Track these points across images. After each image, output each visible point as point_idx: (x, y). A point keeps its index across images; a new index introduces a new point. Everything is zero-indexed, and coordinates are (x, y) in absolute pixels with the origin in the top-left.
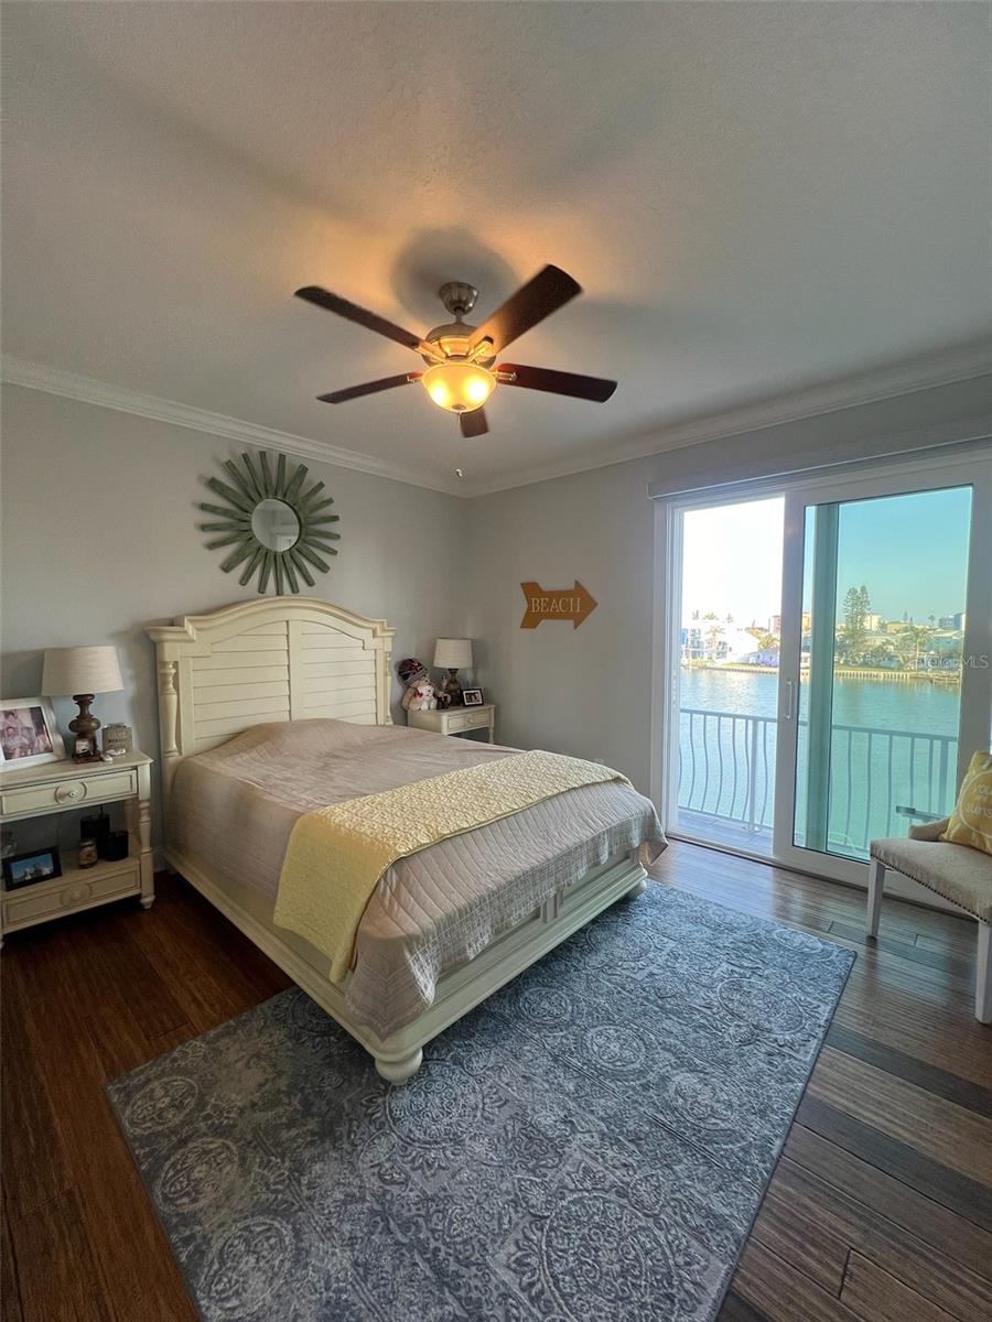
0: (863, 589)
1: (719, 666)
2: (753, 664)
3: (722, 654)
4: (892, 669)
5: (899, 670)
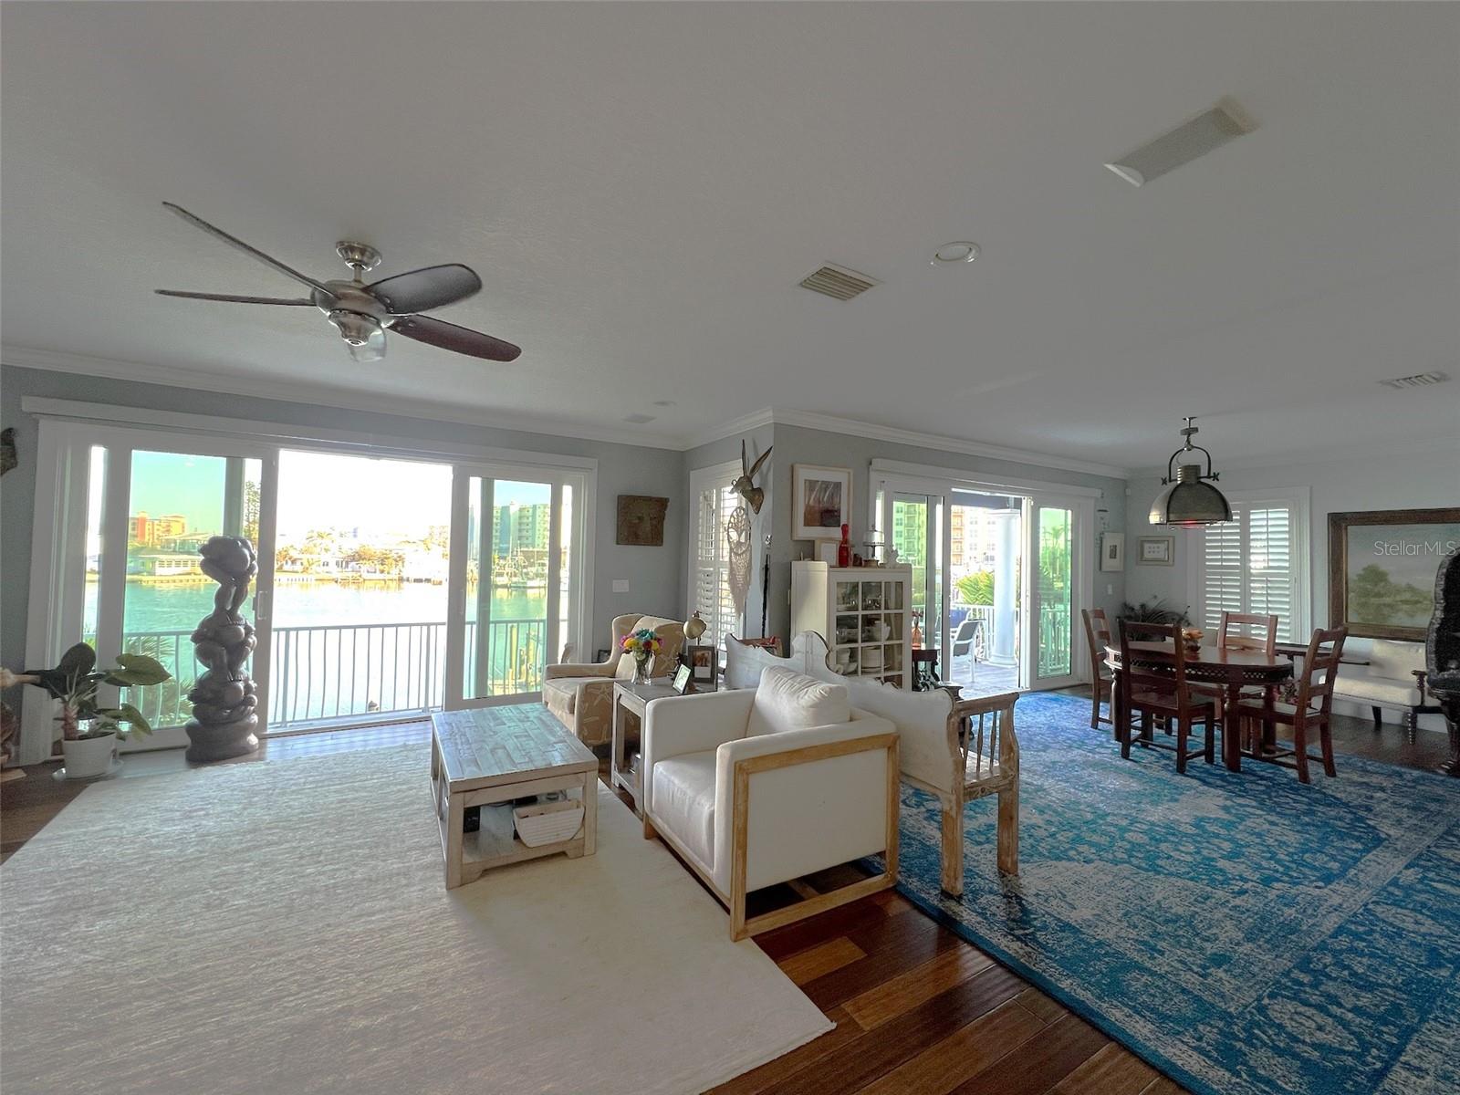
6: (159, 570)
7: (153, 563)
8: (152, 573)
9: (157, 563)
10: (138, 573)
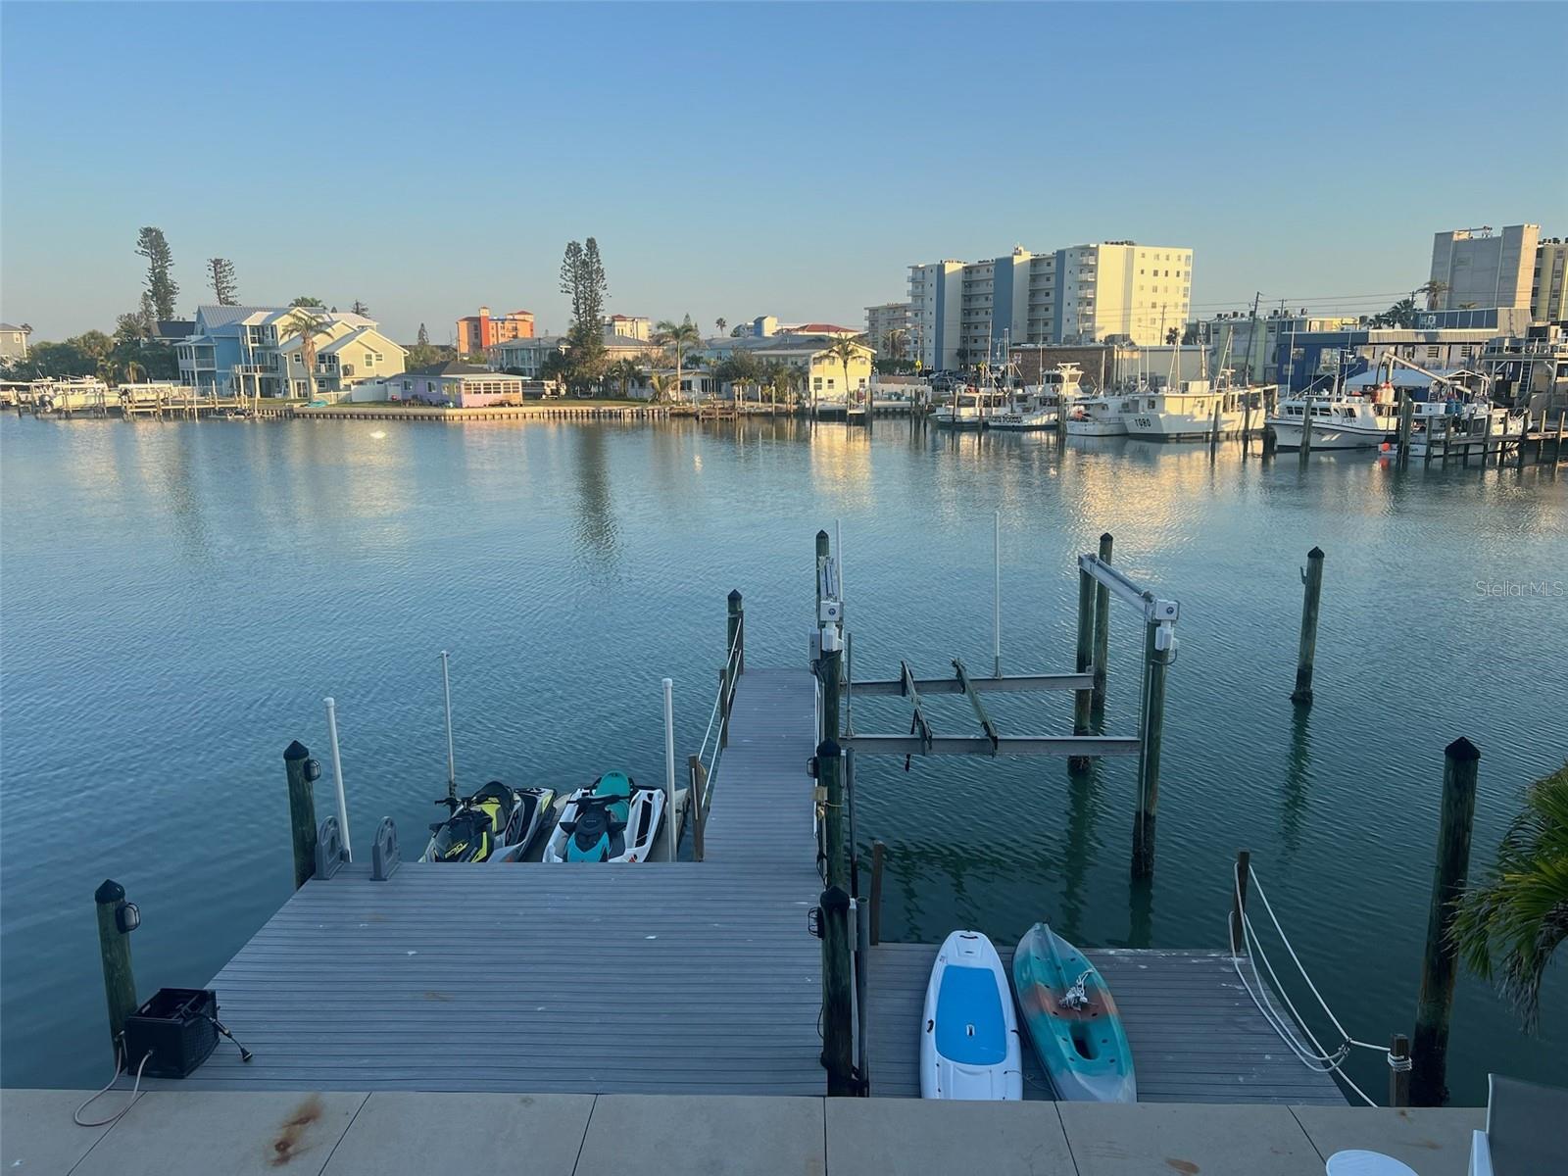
0: (591, 243)
1: (321, 408)
2: (395, 403)
4: (644, 401)
5: (654, 399)
6: (467, 399)
7: (459, 388)
8: (458, 405)
9: (463, 387)
10: (443, 403)
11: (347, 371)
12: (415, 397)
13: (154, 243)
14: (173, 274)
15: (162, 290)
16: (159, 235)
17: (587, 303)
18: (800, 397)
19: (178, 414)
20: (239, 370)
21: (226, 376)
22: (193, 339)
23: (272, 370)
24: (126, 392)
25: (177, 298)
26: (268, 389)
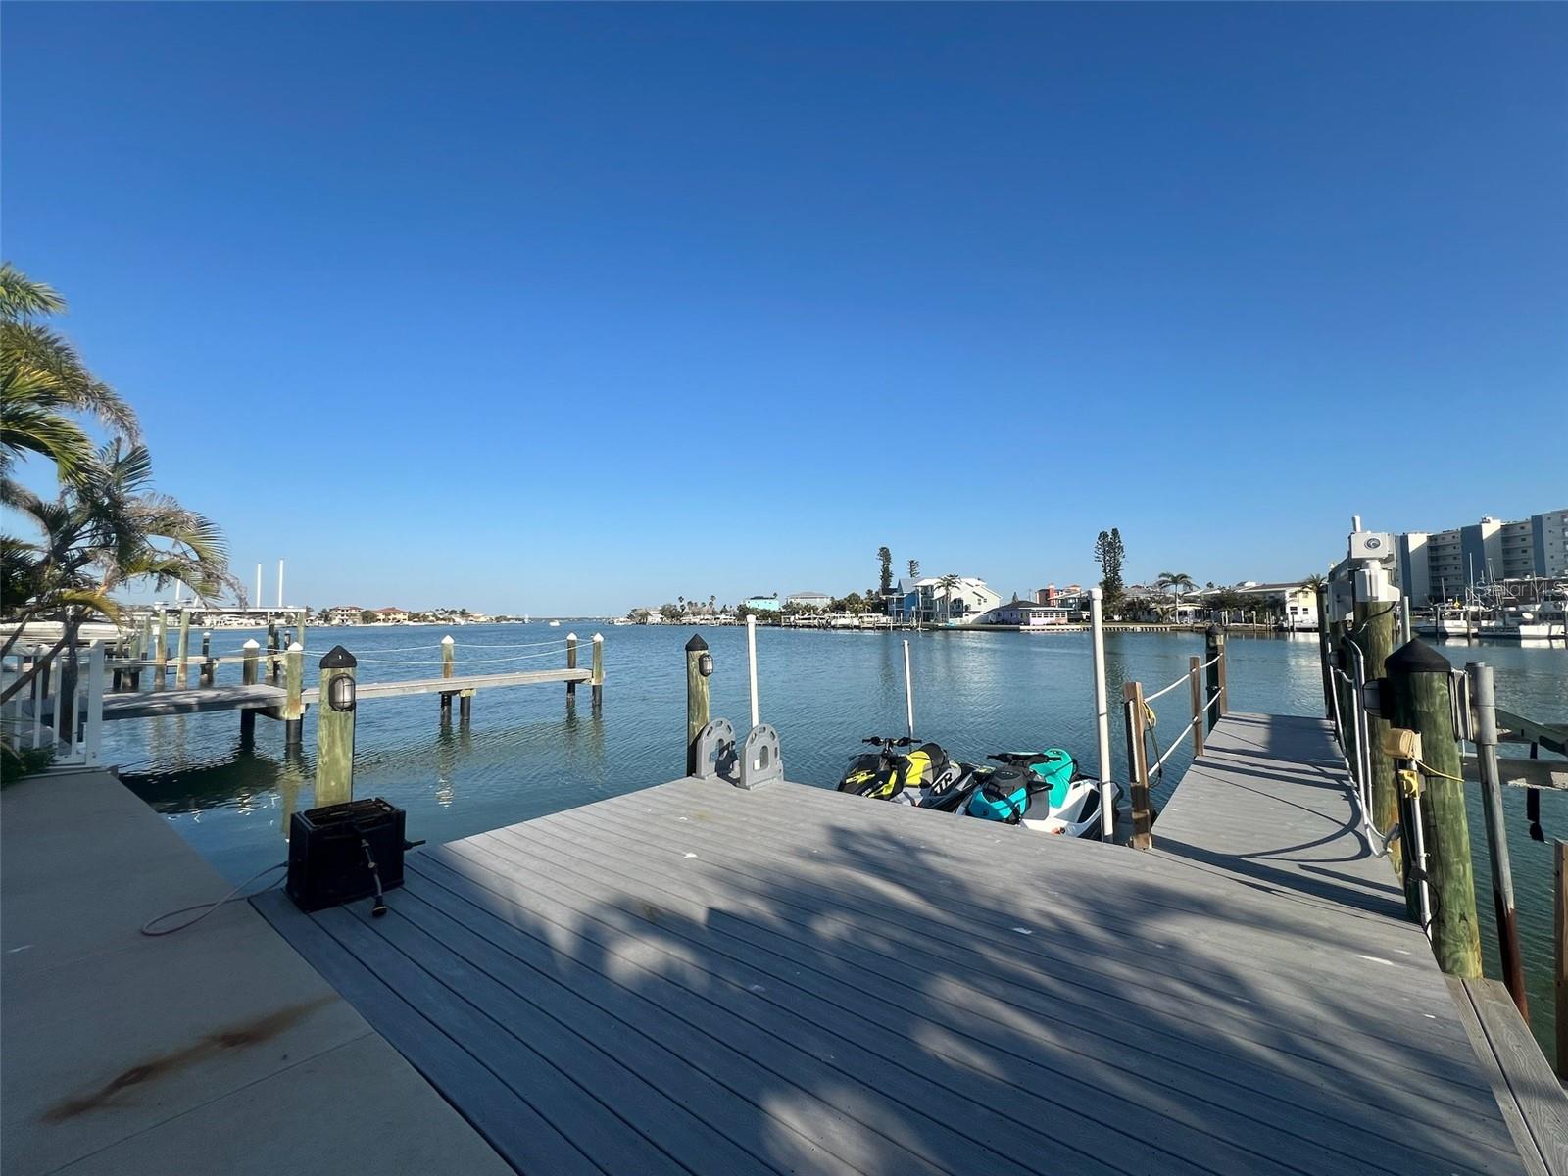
0: (1115, 532)
1: (954, 625)
2: (991, 623)
3: (958, 614)
4: (1152, 623)
5: (1158, 622)
6: (1033, 621)
7: (1028, 616)
8: (1027, 624)
9: (1030, 614)
10: (1018, 624)
11: (967, 607)
12: (1003, 621)
13: (885, 554)
14: (891, 568)
15: (886, 576)
16: (888, 550)
17: (1113, 568)
18: (1277, 620)
19: (883, 628)
20: (914, 608)
21: (908, 612)
22: (895, 596)
23: (931, 608)
24: (861, 618)
25: (892, 579)
26: (927, 617)
